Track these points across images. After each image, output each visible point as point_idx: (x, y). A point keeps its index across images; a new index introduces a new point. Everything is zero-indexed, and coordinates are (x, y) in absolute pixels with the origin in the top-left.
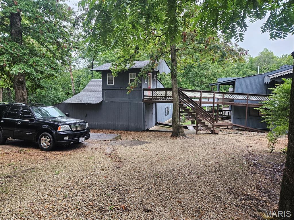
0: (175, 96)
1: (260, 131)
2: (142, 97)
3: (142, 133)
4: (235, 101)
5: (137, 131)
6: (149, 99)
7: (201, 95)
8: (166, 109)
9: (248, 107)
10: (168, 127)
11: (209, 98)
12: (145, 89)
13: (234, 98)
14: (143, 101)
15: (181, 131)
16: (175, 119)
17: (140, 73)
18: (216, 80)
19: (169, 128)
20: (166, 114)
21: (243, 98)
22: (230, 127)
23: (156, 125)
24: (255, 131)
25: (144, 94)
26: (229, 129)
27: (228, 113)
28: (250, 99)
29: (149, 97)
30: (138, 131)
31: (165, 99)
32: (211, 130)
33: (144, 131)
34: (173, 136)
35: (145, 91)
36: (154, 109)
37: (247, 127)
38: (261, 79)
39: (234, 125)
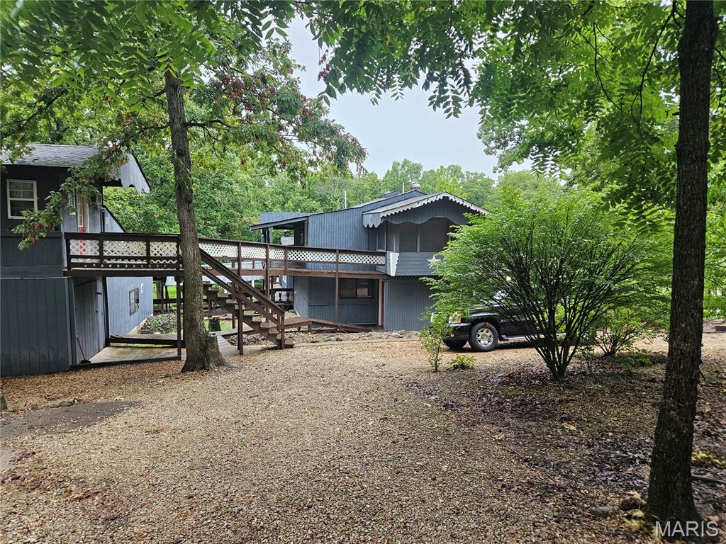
0: (192, 254)
1: (364, 328)
2: (61, 262)
3: (71, 377)
4: (309, 265)
5: (46, 374)
6: (90, 265)
7: (239, 252)
8: (132, 294)
9: (340, 279)
10: (148, 345)
11: (254, 260)
12: (71, 233)
13: (306, 260)
14: (65, 273)
15: (213, 353)
16: (194, 320)
17: (69, 179)
18: (242, 217)
19: (154, 350)
20: (133, 311)
21: (327, 259)
22: (304, 328)
23: (107, 344)
24: (354, 330)
25: (68, 250)
26: (302, 332)
27: (288, 295)
28: (342, 261)
29: (88, 261)
30: (51, 373)
31: (145, 266)
32: (277, 340)
33: (75, 368)
34: (188, 370)
35: (73, 242)
36: (100, 298)
37: (339, 324)
38: (357, 219)
39: (313, 322)
